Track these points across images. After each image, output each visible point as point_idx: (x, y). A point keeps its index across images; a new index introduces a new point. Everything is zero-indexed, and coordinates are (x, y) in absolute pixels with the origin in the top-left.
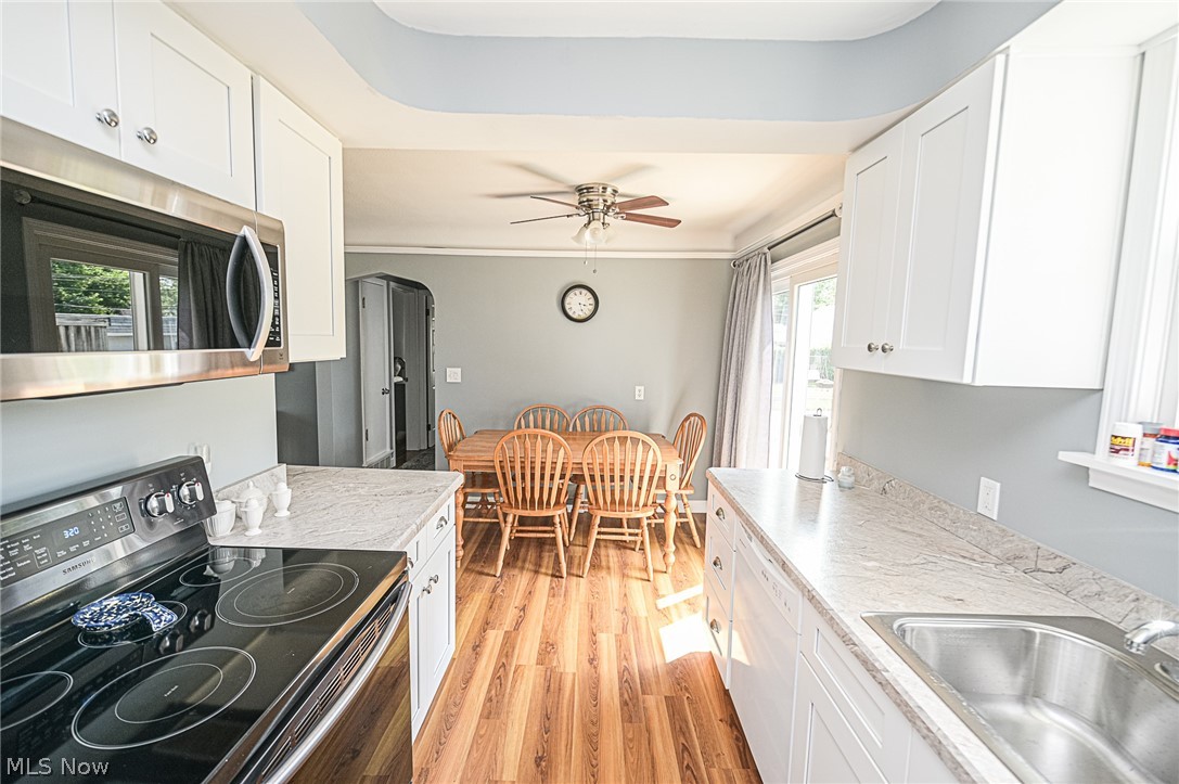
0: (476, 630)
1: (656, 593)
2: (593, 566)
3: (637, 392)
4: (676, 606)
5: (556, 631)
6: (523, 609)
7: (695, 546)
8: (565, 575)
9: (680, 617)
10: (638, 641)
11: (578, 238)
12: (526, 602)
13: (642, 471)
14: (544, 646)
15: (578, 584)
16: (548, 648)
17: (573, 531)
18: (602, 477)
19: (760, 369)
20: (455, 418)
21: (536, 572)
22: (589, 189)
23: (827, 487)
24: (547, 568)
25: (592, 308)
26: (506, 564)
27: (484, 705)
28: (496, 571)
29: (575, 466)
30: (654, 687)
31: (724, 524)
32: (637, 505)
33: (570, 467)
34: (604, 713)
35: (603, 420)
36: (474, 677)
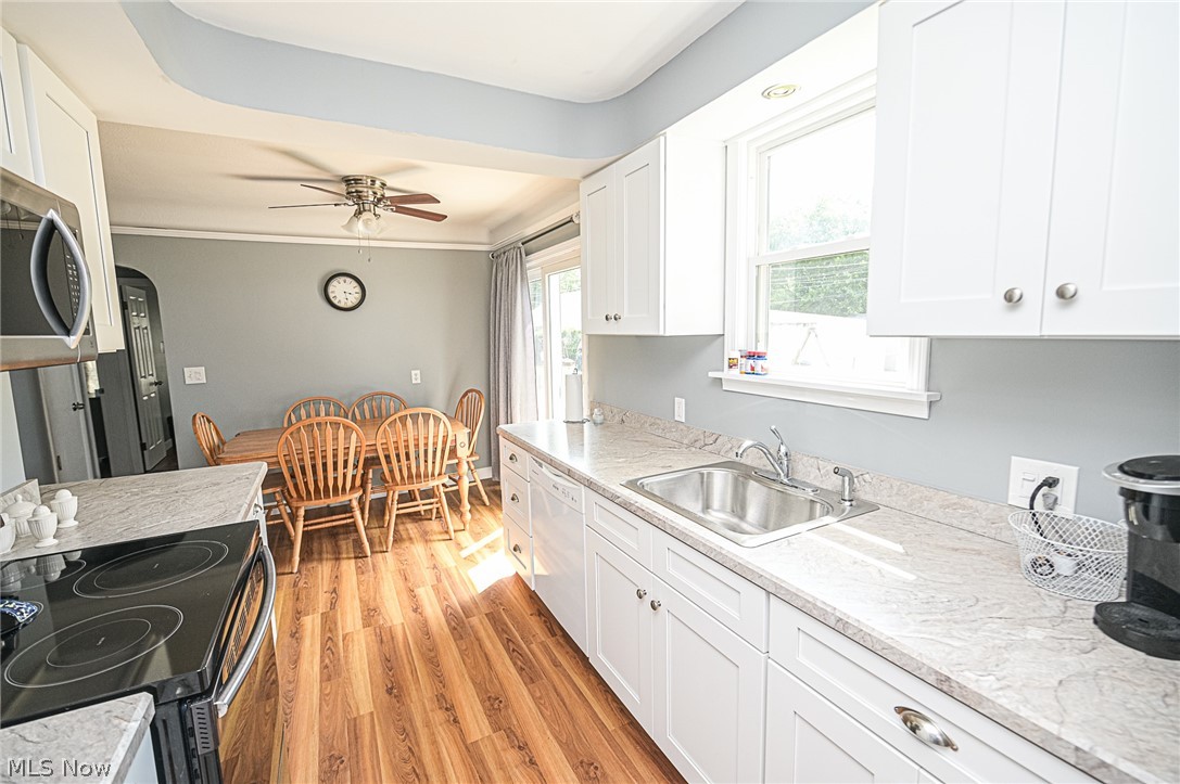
0: (288, 621)
1: (459, 546)
2: (395, 541)
3: (413, 377)
4: (478, 552)
5: (375, 599)
6: (335, 591)
7: (485, 505)
8: (369, 554)
9: (484, 558)
10: (453, 585)
11: (349, 226)
12: (336, 585)
13: (435, 444)
14: (366, 613)
15: (384, 559)
16: (370, 614)
17: (367, 516)
18: (398, 455)
19: (525, 346)
20: (209, 421)
21: (337, 559)
22: (357, 181)
23: (586, 425)
24: (348, 553)
25: (359, 296)
26: (302, 560)
27: (321, 673)
28: (292, 568)
29: (368, 448)
30: (475, 611)
31: (517, 466)
32: (433, 475)
33: (364, 449)
34: (438, 640)
35: (383, 406)
36: (302, 657)
